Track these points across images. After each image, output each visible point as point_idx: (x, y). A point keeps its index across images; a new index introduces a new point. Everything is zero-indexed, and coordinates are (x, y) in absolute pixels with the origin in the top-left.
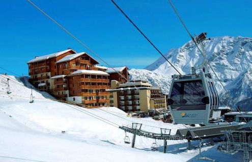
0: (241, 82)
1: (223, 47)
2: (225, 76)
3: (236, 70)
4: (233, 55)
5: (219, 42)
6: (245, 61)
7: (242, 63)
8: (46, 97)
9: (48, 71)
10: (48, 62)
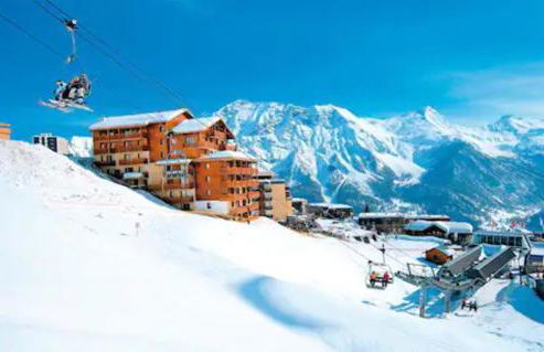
0: (291, 163)
1: (271, 117)
2: (272, 156)
3: (285, 148)
4: (282, 128)
5: (265, 109)
6: (295, 138)
7: (292, 139)
8: (150, 199)
9: (145, 148)
10: (146, 131)
